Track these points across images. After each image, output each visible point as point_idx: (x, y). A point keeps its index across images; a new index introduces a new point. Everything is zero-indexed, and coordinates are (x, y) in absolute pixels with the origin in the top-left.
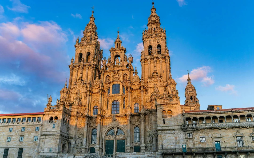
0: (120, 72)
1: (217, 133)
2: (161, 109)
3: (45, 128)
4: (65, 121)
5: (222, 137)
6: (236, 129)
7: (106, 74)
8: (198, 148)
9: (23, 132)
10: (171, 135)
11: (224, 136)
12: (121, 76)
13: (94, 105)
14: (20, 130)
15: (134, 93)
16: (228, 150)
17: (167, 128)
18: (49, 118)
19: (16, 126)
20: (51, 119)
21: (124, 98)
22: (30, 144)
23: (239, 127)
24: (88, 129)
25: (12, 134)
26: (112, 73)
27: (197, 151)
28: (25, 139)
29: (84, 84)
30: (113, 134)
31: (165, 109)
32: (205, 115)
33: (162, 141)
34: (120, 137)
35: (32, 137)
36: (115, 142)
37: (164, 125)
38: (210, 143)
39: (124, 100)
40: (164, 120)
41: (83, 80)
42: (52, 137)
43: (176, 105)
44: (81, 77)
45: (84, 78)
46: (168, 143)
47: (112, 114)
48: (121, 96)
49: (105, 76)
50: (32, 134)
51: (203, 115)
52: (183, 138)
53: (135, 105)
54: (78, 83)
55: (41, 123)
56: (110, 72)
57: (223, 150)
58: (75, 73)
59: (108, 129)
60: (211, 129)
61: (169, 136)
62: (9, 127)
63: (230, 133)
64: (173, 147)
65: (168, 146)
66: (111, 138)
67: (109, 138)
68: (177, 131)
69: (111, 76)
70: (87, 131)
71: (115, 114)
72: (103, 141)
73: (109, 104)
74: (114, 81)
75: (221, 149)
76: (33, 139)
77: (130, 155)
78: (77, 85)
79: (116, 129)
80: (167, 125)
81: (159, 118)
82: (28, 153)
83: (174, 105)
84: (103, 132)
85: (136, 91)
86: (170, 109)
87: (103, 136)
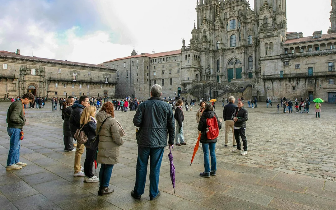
0: (235, 7)
1: (310, 60)
2: (264, 42)
3: (183, 63)
4: (196, 57)
5: (315, 64)
6: (329, 55)
7: (224, 12)
8: (293, 74)
9: (171, 68)
10: (271, 64)
11: (317, 62)
12: (236, 12)
13: (217, 41)
14: (168, 66)
15: (247, 26)
16: (319, 74)
17: (269, 58)
18: (185, 56)
19: (166, 63)
20: (186, 56)
21: (240, 32)
22: (175, 75)
23: (331, 54)
24: (214, 61)
25: (165, 69)
26: (229, 9)
27: (292, 76)
28: (173, 72)
29: (207, 23)
30: (232, 64)
31: (267, 42)
32: (301, 45)
33: (264, 69)
34: (238, 66)
35: (176, 70)
36: (234, 70)
37: (267, 56)
38: (304, 69)
39: (240, 34)
40: (266, 51)
41: (207, 20)
42: (188, 69)
43: (276, 37)
44: (205, 18)
45: (208, 17)
46: (269, 70)
47: (231, 47)
48: (237, 30)
49: (223, 14)
50: (176, 68)
51: (299, 45)
52: (281, 66)
53: (249, 37)
54: (203, 23)
55: (180, 60)
56: (227, 9)
57: (314, 74)
58: (201, 14)
59: (228, 60)
60: (305, 56)
61: (270, 65)
62: (162, 65)
63: (323, 59)
64: (272, 74)
65: (268, 73)
66: (231, 66)
67: (230, 67)
68: (277, 60)
69: (228, 13)
70: (213, 62)
71: (233, 47)
72: (225, 70)
73: (228, 39)
74: (231, 17)
75: (312, 74)
76: (177, 72)
77: (240, 81)
78: (203, 25)
79: (235, 59)
80: (268, 56)
81: (262, 50)
82: (175, 82)
83: (274, 38)
84: (225, 62)
85: (249, 24)
86: (271, 41)
87: (225, 66)
